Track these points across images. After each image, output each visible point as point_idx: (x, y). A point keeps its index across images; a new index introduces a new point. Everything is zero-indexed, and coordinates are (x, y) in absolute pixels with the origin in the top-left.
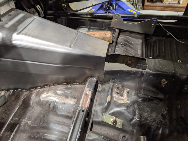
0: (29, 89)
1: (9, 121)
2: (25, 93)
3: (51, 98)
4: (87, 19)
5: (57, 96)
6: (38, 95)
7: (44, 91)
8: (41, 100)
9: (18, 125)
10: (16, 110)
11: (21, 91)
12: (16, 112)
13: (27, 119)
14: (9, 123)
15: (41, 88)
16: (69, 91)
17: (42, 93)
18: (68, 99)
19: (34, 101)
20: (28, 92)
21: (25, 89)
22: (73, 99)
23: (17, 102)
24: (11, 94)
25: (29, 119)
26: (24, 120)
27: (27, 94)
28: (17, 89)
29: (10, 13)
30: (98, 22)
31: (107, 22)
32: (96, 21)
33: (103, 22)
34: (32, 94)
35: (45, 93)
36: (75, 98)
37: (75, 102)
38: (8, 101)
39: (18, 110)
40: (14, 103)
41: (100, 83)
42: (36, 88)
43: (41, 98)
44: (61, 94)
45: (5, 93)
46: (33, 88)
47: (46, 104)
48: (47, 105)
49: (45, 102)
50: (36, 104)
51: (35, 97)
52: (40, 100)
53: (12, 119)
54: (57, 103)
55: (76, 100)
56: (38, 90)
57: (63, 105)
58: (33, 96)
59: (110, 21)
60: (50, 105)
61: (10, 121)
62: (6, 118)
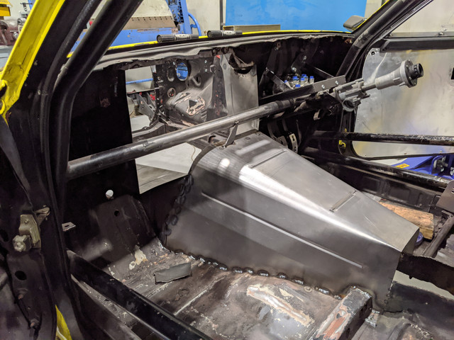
0: (232, 269)
1: (183, 308)
2: (223, 274)
3: (267, 298)
4: (385, 178)
5: (278, 298)
6: (245, 284)
7: (256, 280)
8: (248, 294)
9: (195, 322)
10: (200, 295)
11: (218, 267)
12: (199, 299)
13: (212, 318)
14: (181, 312)
15: (253, 274)
16: (303, 298)
17: (252, 283)
18: (299, 313)
19: (233, 293)
20: (229, 273)
21: (226, 267)
22: (308, 316)
23: (205, 283)
24: (200, 267)
25: (216, 320)
26: (207, 318)
27: (226, 276)
28: (212, 260)
29: (249, 136)
30: (408, 189)
31: (431, 194)
32: (403, 187)
33: (421, 193)
34: (234, 279)
35: (258, 285)
36: (312, 316)
37: (310, 323)
38: (191, 275)
39: (202, 296)
40: (199, 283)
41: (376, 310)
42: (244, 270)
43: (248, 291)
44: (287, 298)
45: (192, 260)
46: (239, 269)
47: (253, 305)
48: (255, 308)
49: (252, 301)
50: (236, 299)
51: (239, 285)
52: (245, 294)
53: (188, 308)
54: (274, 311)
55: (313, 321)
56: (246, 275)
57: (286, 320)
58: (235, 283)
59: (438, 193)
60: (260, 309)
61: (184, 310)
62: (179, 303)
